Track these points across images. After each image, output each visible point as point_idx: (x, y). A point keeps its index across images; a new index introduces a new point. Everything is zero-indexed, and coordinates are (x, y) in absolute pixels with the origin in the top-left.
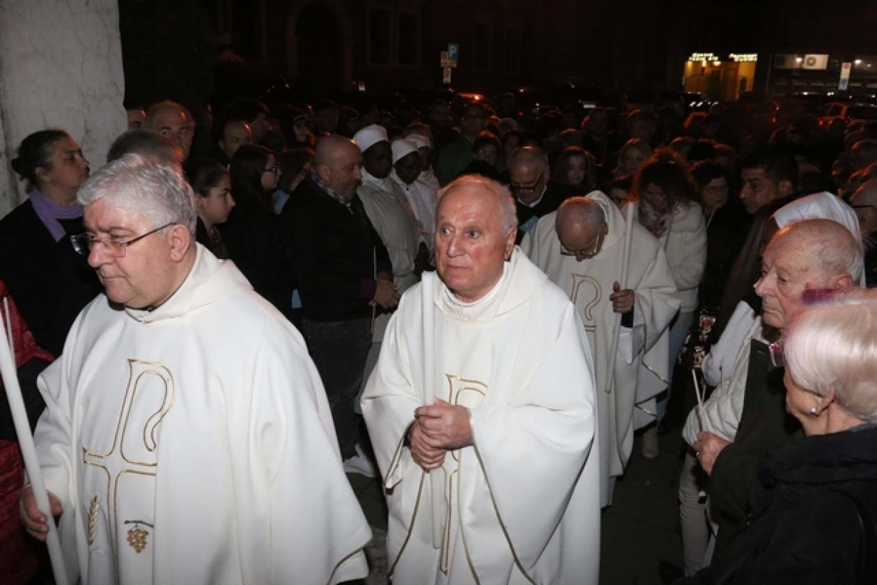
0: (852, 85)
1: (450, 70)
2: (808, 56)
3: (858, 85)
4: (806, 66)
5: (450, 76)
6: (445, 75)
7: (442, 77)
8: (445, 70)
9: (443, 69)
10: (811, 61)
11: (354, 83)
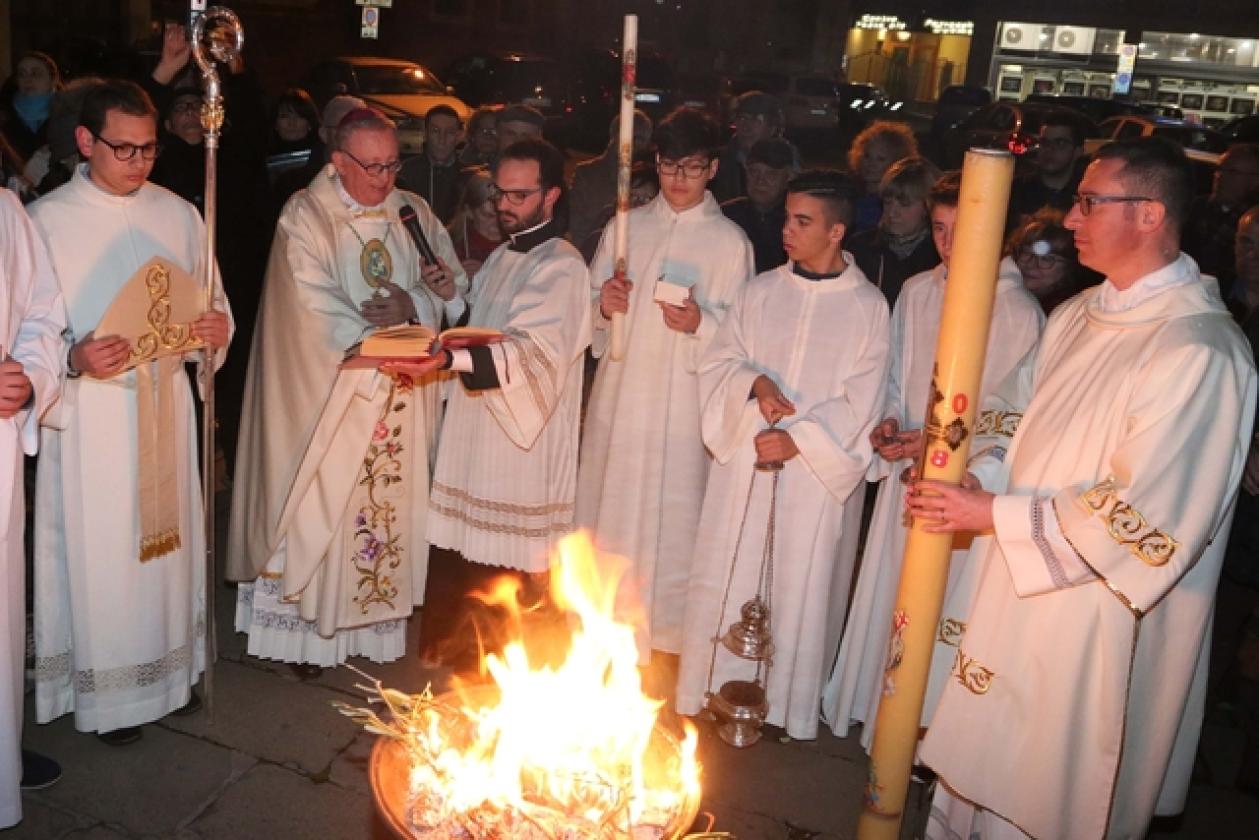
0: (1136, 84)
1: (376, 11)
2: (1060, 29)
3: (1146, 84)
4: (1057, 48)
5: (376, 24)
6: (364, 22)
7: (360, 26)
8: (365, 10)
9: (360, 8)
10: (1066, 39)
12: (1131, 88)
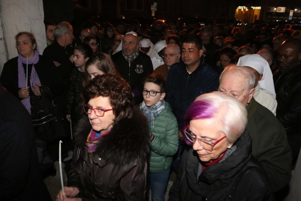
0: (294, 18)
1: (154, 11)
2: (278, 8)
3: (296, 18)
4: (278, 11)
5: (154, 14)
7: (151, 14)
9: (152, 11)
10: (280, 9)
11: (121, 16)
12: (292, 19)
